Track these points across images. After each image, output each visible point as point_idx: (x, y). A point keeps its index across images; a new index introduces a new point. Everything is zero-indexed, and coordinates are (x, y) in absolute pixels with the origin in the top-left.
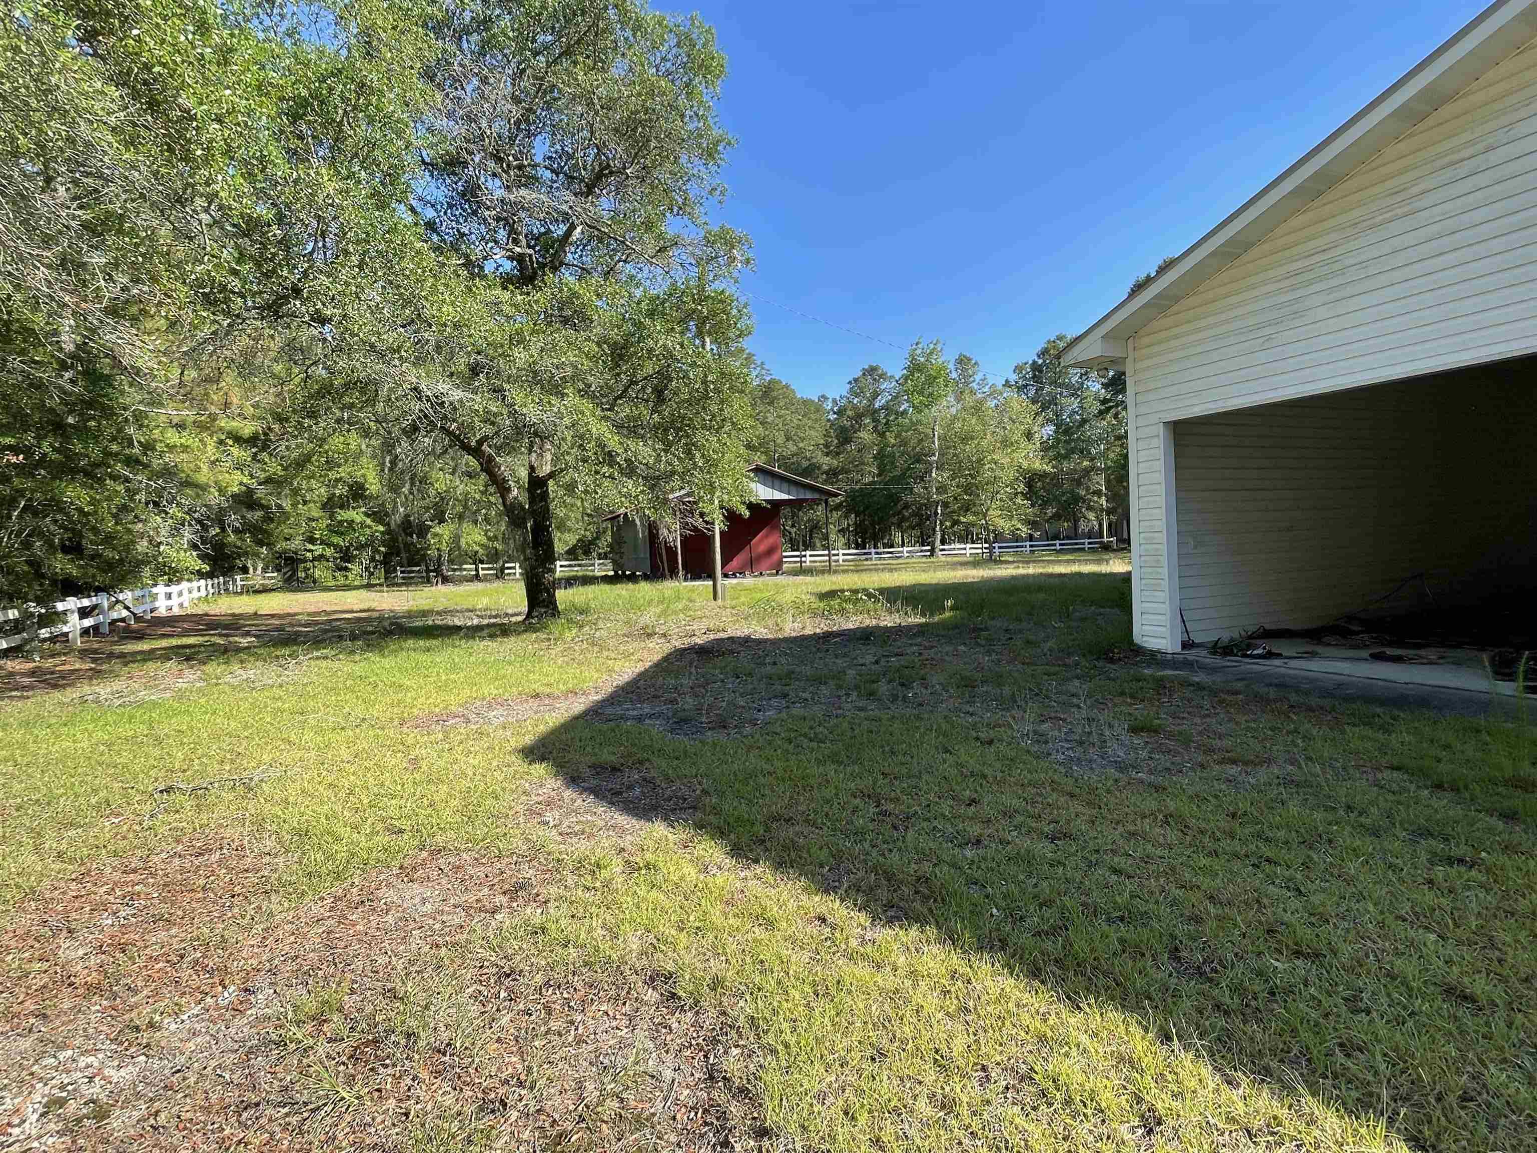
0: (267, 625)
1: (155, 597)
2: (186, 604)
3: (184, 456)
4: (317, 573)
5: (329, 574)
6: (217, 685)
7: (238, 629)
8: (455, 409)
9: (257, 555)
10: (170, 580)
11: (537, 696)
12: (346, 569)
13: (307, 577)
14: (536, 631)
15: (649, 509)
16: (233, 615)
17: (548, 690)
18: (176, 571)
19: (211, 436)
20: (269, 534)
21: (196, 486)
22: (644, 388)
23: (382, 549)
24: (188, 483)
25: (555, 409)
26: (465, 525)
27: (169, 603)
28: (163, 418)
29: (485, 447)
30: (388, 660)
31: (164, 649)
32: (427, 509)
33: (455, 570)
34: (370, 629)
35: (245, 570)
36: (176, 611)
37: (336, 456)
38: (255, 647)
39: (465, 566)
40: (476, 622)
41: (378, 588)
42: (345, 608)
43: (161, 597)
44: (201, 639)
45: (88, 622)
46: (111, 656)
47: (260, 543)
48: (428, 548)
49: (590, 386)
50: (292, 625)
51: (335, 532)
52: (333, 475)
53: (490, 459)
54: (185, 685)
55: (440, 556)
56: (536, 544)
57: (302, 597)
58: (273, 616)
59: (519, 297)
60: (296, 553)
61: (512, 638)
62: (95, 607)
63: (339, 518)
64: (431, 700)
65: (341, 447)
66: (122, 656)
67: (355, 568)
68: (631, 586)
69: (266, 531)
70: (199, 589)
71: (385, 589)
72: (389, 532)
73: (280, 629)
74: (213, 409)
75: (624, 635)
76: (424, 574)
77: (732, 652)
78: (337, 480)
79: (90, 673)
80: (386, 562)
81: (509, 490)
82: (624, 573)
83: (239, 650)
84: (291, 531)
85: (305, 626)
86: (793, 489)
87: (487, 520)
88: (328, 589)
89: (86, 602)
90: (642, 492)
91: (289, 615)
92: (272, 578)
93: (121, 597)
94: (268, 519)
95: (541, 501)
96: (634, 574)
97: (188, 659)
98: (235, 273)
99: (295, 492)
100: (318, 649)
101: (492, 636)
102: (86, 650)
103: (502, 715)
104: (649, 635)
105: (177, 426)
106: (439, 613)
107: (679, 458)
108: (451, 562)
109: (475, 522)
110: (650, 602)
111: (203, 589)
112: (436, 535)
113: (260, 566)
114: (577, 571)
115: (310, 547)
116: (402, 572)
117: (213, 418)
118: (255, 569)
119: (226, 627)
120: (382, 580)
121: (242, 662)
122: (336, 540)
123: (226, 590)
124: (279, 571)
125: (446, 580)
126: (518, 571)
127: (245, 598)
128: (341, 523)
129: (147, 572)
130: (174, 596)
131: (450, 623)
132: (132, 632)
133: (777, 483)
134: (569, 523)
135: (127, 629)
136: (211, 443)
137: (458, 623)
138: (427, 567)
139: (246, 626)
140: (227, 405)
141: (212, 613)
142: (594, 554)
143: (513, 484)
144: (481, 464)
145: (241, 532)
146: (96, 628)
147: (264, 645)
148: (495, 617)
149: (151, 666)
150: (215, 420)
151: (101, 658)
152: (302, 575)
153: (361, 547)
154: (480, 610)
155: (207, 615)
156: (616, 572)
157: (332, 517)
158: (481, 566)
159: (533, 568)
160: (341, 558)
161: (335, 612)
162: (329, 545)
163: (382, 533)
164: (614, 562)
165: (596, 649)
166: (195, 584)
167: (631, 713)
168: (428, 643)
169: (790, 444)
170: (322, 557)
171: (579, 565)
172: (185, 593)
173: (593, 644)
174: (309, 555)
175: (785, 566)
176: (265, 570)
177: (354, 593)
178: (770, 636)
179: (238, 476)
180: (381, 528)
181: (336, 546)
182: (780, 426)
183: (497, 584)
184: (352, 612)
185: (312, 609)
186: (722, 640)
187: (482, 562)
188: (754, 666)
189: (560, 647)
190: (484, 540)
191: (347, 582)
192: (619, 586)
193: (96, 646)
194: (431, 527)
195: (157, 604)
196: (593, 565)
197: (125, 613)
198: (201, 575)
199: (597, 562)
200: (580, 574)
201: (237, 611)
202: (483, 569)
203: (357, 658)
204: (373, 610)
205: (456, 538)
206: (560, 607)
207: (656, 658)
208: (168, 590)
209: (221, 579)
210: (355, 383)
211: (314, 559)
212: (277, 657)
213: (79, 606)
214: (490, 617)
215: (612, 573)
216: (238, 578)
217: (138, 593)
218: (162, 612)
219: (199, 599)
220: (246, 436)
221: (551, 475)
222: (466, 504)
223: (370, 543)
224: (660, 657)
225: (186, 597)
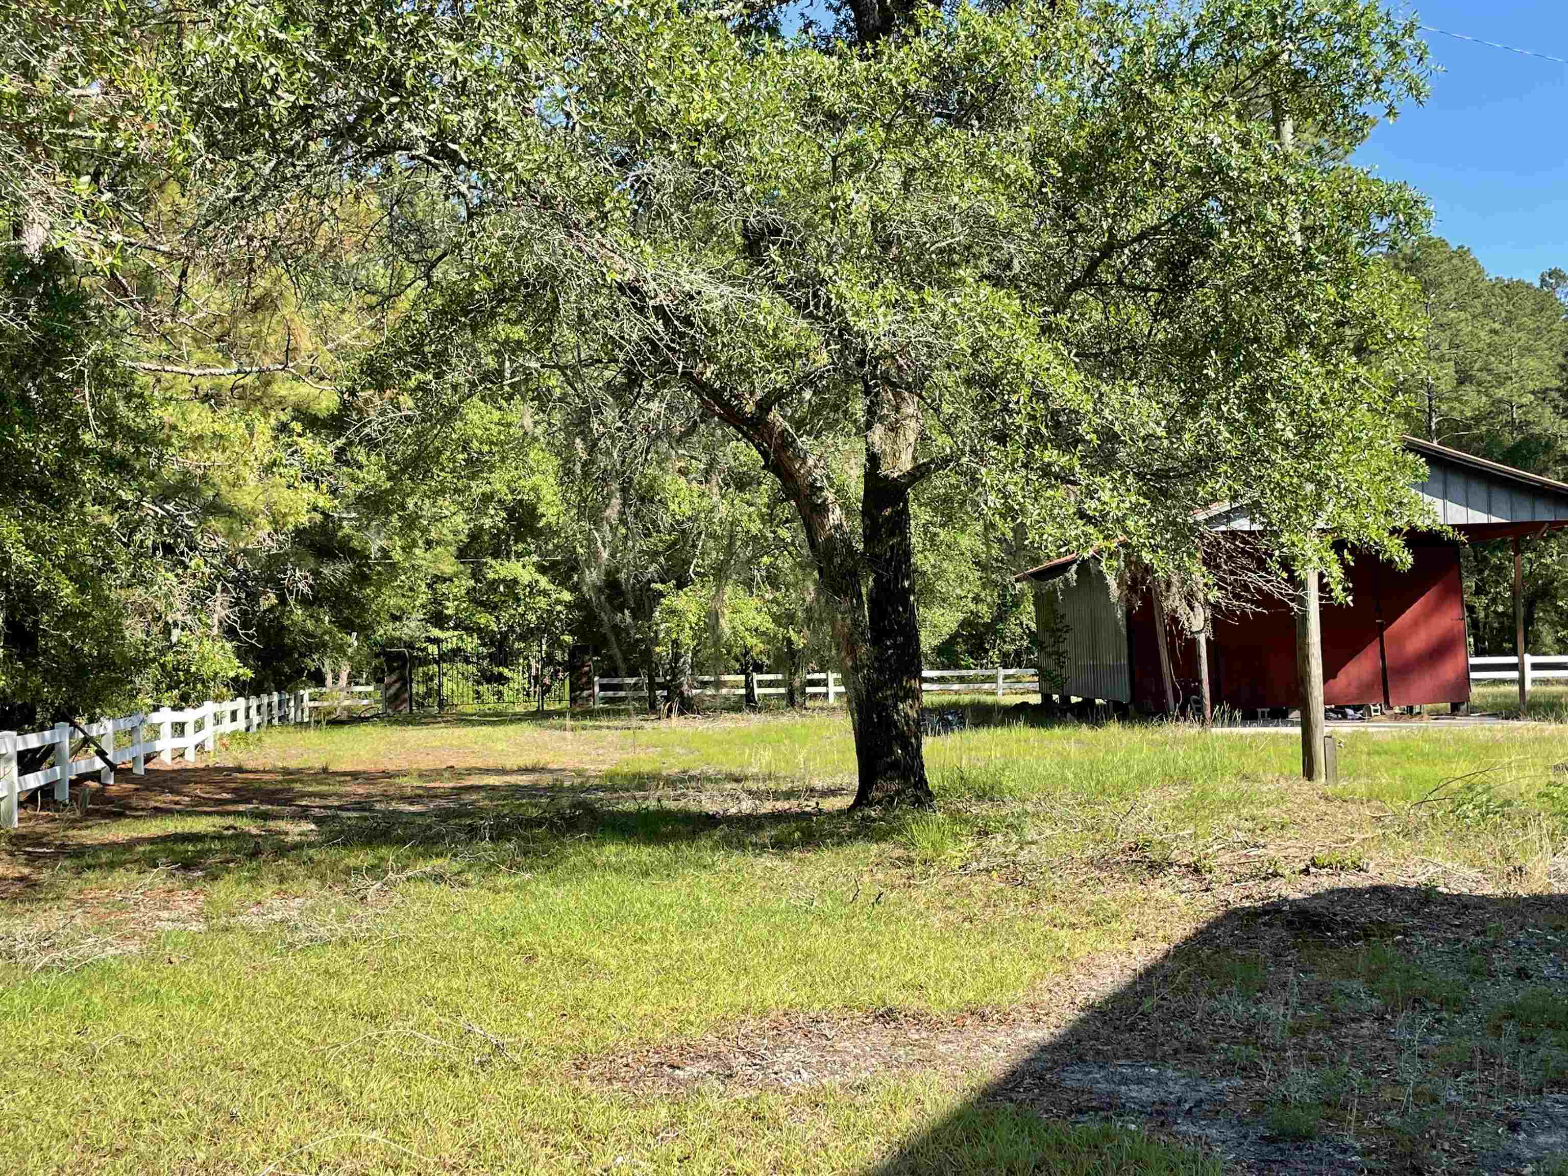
0: (340, 796)
1: (155, 730)
2: (209, 746)
3: (218, 457)
4: (448, 687)
5: (467, 688)
6: (226, 930)
7: (288, 802)
8: (714, 331)
9: (341, 649)
10: (185, 698)
11: (887, 1016)
12: (501, 679)
13: (428, 694)
14: (882, 837)
15: (1154, 549)
16: (286, 771)
17: (914, 1004)
18: (198, 678)
19: (265, 414)
20: (360, 606)
21: (230, 513)
22: (1136, 259)
23: (568, 638)
24: (215, 508)
25: (936, 317)
26: (729, 590)
27: (179, 743)
28: (184, 383)
29: (774, 415)
30: (562, 891)
31: (152, 841)
32: (654, 555)
33: (704, 685)
34: (534, 813)
35: (318, 678)
36: (191, 760)
37: (486, 448)
38: (311, 845)
39: (726, 678)
40: (747, 806)
41: (556, 721)
42: (491, 763)
43: (166, 730)
44: (218, 821)
45: (34, 780)
46: (63, 851)
47: (347, 626)
48: (656, 641)
49: (1009, 266)
50: (388, 798)
51: (482, 604)
52: (478, 488)
53: (785, 443)
54: (169, 926)
55: (677, 657)
56: (879, 632)
57: (414, 735)
58: (355, 775)
59: (857, 64)
60: (410, 646)
61: (827, 854)
62: (50, 749)
63: (491, 576)
64: (647, 1008)
65: (495, 429)
66: (79, 852)
67: (517, 678)
68: (1085, 732)
69: (357, 601)
70: (234, 716)
71: (569, 722)
72: (581, 604)
73: (363, 805)
74: (267, 362)
75: (1091, 862)
76: (645, 693)
77: (1384, 929)
78: (487, 498)
79: (16, 889)
80: (572, 667)
81: (823, 510)
82: (1065, 699)
83: (282, 850)
84: (402, 602)
85: (411, 800)
86: (1501, 498)
87: (773, 580)
88: (464, 720)
89: (33, 741)
90: (1135, 509)
91: (387, 775)
92: (367, 695)
93: (94, 730)
94: (362, 579)
95: (892, 534)
96: (1088, 703)
97: (187, 866)
98: (276, 47)
99: (410, 522)
100: (426, 856)
101: (781, 845)
102: (24, 837)
103: (807, 1065)
104: (1155, 867)
105: (206, 398)
106: (671, 782)
107: (1231, 422)
108: (698, 667)
109: (748, 584)
110: (1142, 779)
111: (241, 715)
112: (673, 612)
113: (345, 670)
114: (963, 695)
115: (436, 632)
116: (603, 688)
117: (266, 379)
118: (336, 678)
119: (271, 796)
120: (566, 704)
121: (282, 879)
122: (484, 619)
123: (283, 718)
124: (380, 681)
125: (687, 707)
126: (834, 689)
127: (312, 736)
128: (493, 585)
129: (144, 681)
130: (189, 729)
131: (693, 807)
132: (110, 801)
133: (1457, 484)
134: (940, 586)
135: (99, 796)
136: (264, 429)
137: (710, 807)
138: (651, 678)
139: (304, 795)
140: (290, 352)
141: (250, 765)
142: (994, 655)
143: (831, 497)
144: (765, 454)
145: (312, 604)
146: (47, 791)
147: (330, 841)
148: (789, 795)
149: (119, 877)
150: (268, 383)
151: (44, 856)
152: (418, 688)
153: (528, 634)
154: (755, 778)
155: (240, 770)
156: (1047, 698)
157: (476, 575)
158: (757, 677)
159: (873, 687)
160: (490, 655)
161: (470, 771)
162: (469, 630)
163: (569, 606)
164: (1043, 675)
165: (1023, 895)
166: (228, 706)
167: (1134, 1091)
168: (645, 854)
169: (1469, 392)
170: (457, 651)
171: (961, 680)
172: (209, 722)
173: (1016, 881)
174: (433, 649)
175: (1475, 690)
176: (353, 679)
177: (511, 729)
178: (1489, 890)
179: (308, 494)
180: (567, 596)
181: (480, 631)
182: (1445, 346)
183: (788, 720)
184: (503, 772)
185: (427, 763)
186: (1357, 893)
187: (758, 668)
188: (1462, 978)
189: (935, 885)
190: (768, 624)
191: (501, 707)
192: (1057, 731)
193: (42, 828)
194: (661, 595)
195: (158, 745)
196: (992, 679)
197: (99, 764)
198: (240, 688)
199: (1002, 672)
200: (966, 699)
201: (293, 764)
202: (761, 684)
203: (502, 881)
204: (543, 770)
205: (713, 618)
206: (933, 779)
207: (1180, 931)
208: (178, 716)
209: (275, 697)
210: (515, 289)
211: (443, 658)
212: (348, 871)
213: (21, 748)
214: (777, 795)
215: (1036, 699)
216: (306, 693)
217: (125, 724)
218: (166, 761)
219: (233, 734)
220: (323, 414)
221: (919, 473)
222: (731, 544)
223: (545, 627)
224: (1189, 932)
225: (209, 732)
